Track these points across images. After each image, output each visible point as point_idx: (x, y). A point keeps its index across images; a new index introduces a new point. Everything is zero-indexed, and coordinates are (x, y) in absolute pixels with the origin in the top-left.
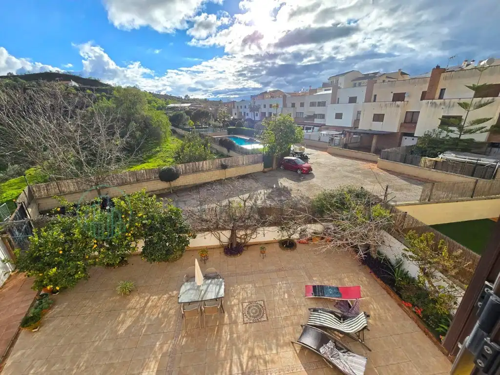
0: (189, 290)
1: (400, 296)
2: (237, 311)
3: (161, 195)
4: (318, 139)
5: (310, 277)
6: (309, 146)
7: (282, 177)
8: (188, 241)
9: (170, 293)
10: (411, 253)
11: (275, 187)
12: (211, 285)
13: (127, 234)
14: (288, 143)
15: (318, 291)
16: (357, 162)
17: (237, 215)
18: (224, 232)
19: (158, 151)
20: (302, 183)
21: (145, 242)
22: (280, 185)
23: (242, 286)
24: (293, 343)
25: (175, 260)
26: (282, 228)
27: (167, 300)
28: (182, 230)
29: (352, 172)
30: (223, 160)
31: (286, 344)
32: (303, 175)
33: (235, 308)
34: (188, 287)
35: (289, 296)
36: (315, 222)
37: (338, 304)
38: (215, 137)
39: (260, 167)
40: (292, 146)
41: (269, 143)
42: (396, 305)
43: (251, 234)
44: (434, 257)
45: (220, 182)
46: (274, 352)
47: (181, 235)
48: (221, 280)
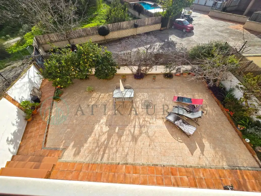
0: (117, 93)
1: (224, 106)
2: (139, 103)
3: (101, 44)
4: (204, 4)
5: (177, 93)
6: (195, 10)
7: (172, 34)
8: (116, 70)
9: (109, 93)
10: (242, 86)
11: (166, 41)
12: (127, 92)
13: (86, 65)
14: (181, 7)
15: (180, 99)
16: (228, 23)
17: (142, 58)
18: (134, 67)
19: (97, 15)
20: (184, 39)
21: (95, 69)
22: (170, 40)
23: (142, 93)
24: (163, 118)
25: (110, 79)
26: (167, 67)
27: (108, 96)
28: (112, 64)
29: (222, 32)
30: (135, 21)
31: (159, 118)
32: (187, 33)
33: (138, 102)
34: (117, 91)
35: (165, 100)
36: (188, 64)
37: (189, 106)
38: (131, 3)
39: (158, 27)
40: (183, 10)
41: (167, 8)
42: (220, 109)
43: (149, 69)
44: (257, 89)
45: (133, 37)
46: (154, 120)
47: (112, 67)
48: (132, 90)
